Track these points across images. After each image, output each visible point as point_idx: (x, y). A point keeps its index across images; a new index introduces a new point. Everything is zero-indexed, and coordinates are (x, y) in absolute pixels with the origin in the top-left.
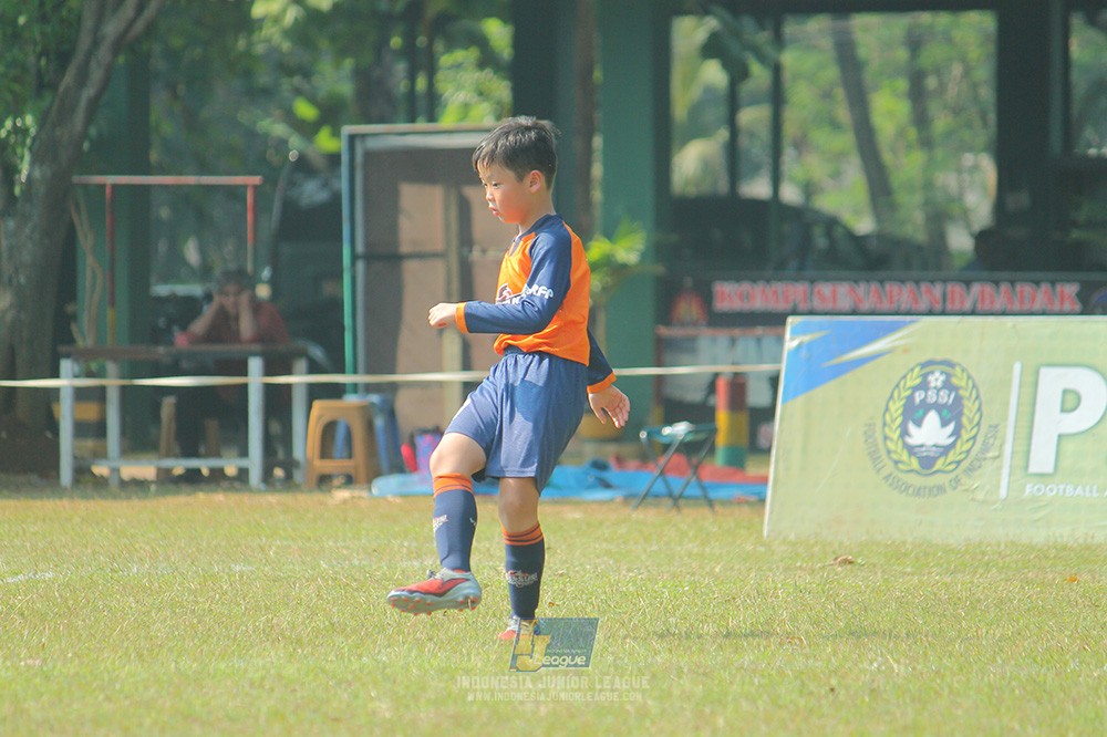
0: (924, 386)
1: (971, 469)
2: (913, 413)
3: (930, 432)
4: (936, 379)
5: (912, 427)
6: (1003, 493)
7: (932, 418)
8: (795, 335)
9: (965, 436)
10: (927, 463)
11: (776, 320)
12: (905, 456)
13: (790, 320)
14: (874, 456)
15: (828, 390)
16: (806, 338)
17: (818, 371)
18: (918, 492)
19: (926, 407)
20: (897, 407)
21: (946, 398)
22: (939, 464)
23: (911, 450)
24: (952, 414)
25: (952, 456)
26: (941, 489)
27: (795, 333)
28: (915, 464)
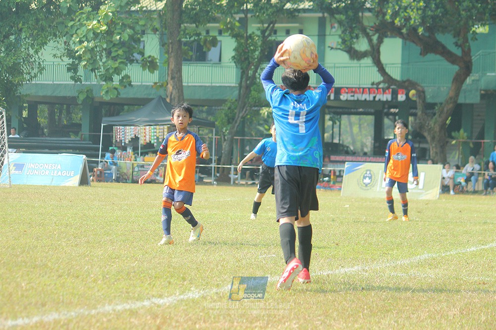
0: (366, 173)
1: (373, 187)
2: (365, 178)
3: (367, 181)
4: (368, 172)
5: (364, 180)
6: (378, 190)
7: (367, 178)
8: (347, 165)
9: (373, 181)
10: (366, 185)
11: (344, 162)
12: (363, 184)
13: (346, 163)
14: (358, 184)
15: (352, 174)
16: (349, 166)
17: (350, 170)
18: (365, 190)
19: (367, 177)
20: (362, 177)
21: (370, 175)
22: (368, 185)
23: (364, 183)
24: (370, 178)
25: (370, 184)
26: (368, 189)
27: (347, 164)
28: (365, 185)
